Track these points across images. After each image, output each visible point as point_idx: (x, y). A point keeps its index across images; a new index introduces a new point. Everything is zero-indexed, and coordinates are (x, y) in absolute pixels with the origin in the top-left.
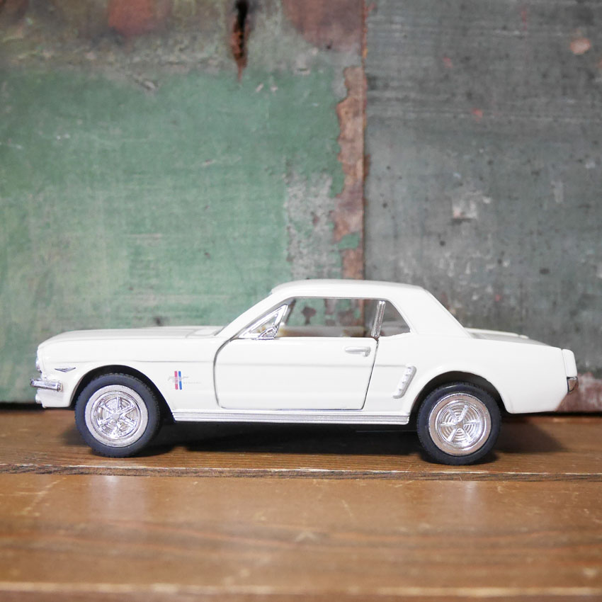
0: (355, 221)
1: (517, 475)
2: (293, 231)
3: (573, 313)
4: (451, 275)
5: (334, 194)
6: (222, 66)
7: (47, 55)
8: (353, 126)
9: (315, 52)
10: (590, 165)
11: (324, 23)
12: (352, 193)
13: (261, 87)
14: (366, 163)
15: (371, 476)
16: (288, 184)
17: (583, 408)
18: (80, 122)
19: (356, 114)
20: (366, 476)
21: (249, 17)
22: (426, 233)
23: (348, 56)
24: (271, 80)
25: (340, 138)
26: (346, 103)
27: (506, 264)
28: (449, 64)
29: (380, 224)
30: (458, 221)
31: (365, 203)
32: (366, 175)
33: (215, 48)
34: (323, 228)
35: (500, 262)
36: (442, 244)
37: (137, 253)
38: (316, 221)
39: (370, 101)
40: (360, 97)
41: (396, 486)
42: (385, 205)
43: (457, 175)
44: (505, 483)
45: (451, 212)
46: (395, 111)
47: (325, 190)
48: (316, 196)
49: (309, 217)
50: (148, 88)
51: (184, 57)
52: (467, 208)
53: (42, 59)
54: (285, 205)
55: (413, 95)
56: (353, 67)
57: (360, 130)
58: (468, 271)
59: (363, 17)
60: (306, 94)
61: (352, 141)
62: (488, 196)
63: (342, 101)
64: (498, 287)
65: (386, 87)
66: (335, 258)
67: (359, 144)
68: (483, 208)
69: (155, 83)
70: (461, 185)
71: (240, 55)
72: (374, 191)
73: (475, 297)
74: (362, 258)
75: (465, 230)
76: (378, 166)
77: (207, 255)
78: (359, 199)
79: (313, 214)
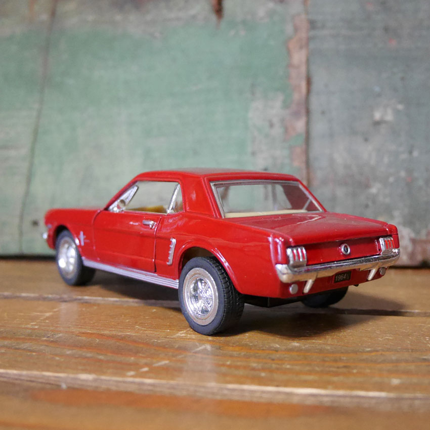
0: (300, 125)
2: (256, 134)
4: (373, 162)
5: (286, 105)
6: (206, 19)
8: (299, 57)
9: (271, 5)
12: (298, 105)
13: (232, 33)
14: (309, 82)
16: (252, 100)
19: (301, 48)
22: (354, 133)
23: (296, 6)
24: (240, 27)
25: (290, 66)
26: (294, 40)
27: (415, 154)
28: (370, 8)
29: (319, 127)
30: (377, 124)
31: (308, 112)
32: (309, 91)
33: (202, 7)
34: (277, 131)
35: (411, 152)
36: (366, 140)
37: (148, 152)
38: (272, 125)
40: (303, 34)
42: (323, 113)
45: (372, 116)
46: (329, 44)
47: (278, 103)
48: (272, 108)
49: (267, 124)
50: (156, 38)
51: (181, 14)
52: (385, 113)
54: (250, 115)
55: (343, 32)
56: (299, 14)
57: (304, 59)
58: (386, 160)
60: (265, 34)
61: (298, 67)
62: (400, 102)
63: (290, 39)
64: (409, 171)
65: (323, 27)
66: (286, 153)
67: (303, 69)
68: (397, 112)
69: (161, 33)
70: (379, 95)
71: (219, 10)
72: (316, 103)
73: (391, 179)
74: (307, 152)
75: (383, 129)
76: (318, 85)
77: (196, 153)
78: (303, 110)
79: (270, 121)
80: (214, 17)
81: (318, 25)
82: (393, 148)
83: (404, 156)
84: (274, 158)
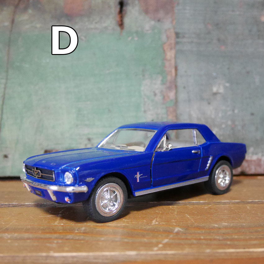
0: (172, 95)
1: (253, 202)
2: (146, 100)
4: (213, 116)
5: (163, 83)
6: (113, 29)
7: (38, 26)
8: (170, 54)
9: (153, 23)
11: (156, 10)
12: (170, 83)
13: (130, 38)
14: (176, 69)
15: (192, 204)
16: (143, 79)
19: (171, 49)
20: (190, 204)
21: (124, 8)
22: (202, 99)
23: (167, 24)
24: (135, 35)
25: (164, 59)
26: (167, 44)
27: (236, 111)
28: (210, 27)
29: (182, 96)
30: (215, 94)
31: (176, 87)
32: (176, 74)
33: (110, 22)
34: (159, 98)
35: (233, 111)
36: (209, 103)
37: (79, 110)
38: (155, 95)
40: (173, 42)
41: (205, 208)
42: (184, 88)
44: (250, 205)
45: (212, 90)
46: (187, 47)
47: (159, 82)
48: (155, 84)
49: (152, 94)
50: (82, 40)
51: (97, 26)
52: (219, 88)
53: (36, 28)
54: (142, 88)
55: (195, 40)
56: (169, 29)
57: (173, 56)
58: (220, 115)
59: (173, 8)
60: (150, 41)
61: (170, 60)
62: (228, 82)
63: (165, 43)
64: (233, 121)
65: (184, 37)
66: (164, 111)
67: (173, 62)
68: (225, 88)
69: (85, 37)
70: (216, 78)
71: (121, 24)
72: (180, 82)
73: (223, 126)
74: (175, 110)
75: (218, 97)
76: (181, 71)
77: (109, 111)
78: (174, 85)
79: (154, 92)
80: (118, 28)
81: (180, 35)
82: (224, 108)
83: (230, 113)
84: (157, 114)
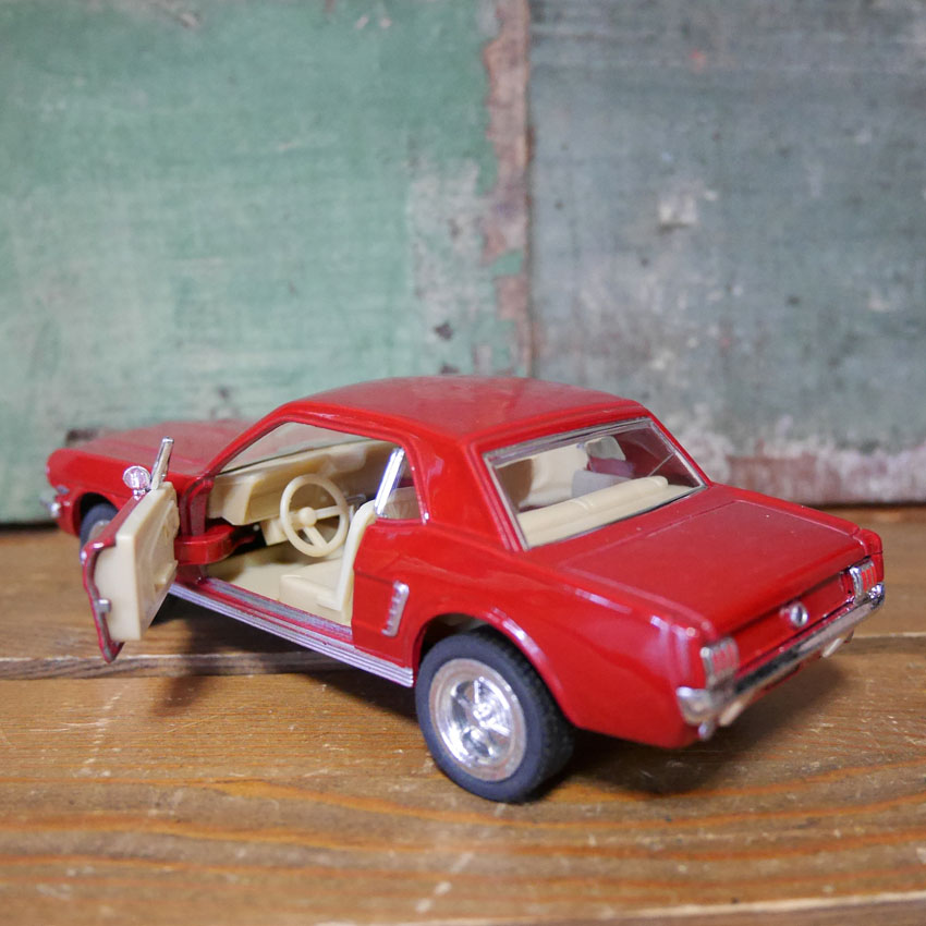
0: (514, 232)
2: (422, 250)
3: (834, 362)
4: (657, 309)
5: (483, 189)
8: (510, 83)
10: (863, 138)
12: (510, 188)
13: (363, 21)
14: (531, 139)
16: (413, 176)
17: (842, 497)
18: (79, 82)
19: (513, 63)
22: (621, 247)
24: (380, 8)
25: (488, 101)
26: (498, 44)
27: (738, 291)
29: (552, 235)
30: (666, 229)
31: (530, 202)
32: (530, 158)
34: (468, 244)
35: (728, 288)
36: (645, 263)
37: (185, 289)
38: (455, 232)
39: (535, 40)
40: (519, 35)
42: (559, 206)
43: (666, 157)
45: (655, 214)
46: (571, 56)
47: (468, 186)
48: (455, 194)
49: (445, 228)
50: (186, 25)
52: (681, 208)
54: (409, 209)
55: (601, 30)
57: (520, 89)
58: (682, 304)
60: (435, 30)
61: (508, 106)
62: (711, 187)
63: (490, 41)
64: (726, 325)
65: (558, 18)
66: (487, 290)
67: (519, 112)
68: (703, 206)
69: (197, 15)
70: (670, 171)
72: (545, 185)
73: (692, 342)
74: (525, 288)
75: (678, 241)
76: (549, 144)
77: (293, 290)
78: (522, 198)
79: (452, 222)
81: (548, 11)
82: (695, 278)
83: (715, 296)
84: (463, 302)
